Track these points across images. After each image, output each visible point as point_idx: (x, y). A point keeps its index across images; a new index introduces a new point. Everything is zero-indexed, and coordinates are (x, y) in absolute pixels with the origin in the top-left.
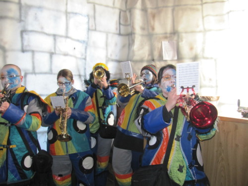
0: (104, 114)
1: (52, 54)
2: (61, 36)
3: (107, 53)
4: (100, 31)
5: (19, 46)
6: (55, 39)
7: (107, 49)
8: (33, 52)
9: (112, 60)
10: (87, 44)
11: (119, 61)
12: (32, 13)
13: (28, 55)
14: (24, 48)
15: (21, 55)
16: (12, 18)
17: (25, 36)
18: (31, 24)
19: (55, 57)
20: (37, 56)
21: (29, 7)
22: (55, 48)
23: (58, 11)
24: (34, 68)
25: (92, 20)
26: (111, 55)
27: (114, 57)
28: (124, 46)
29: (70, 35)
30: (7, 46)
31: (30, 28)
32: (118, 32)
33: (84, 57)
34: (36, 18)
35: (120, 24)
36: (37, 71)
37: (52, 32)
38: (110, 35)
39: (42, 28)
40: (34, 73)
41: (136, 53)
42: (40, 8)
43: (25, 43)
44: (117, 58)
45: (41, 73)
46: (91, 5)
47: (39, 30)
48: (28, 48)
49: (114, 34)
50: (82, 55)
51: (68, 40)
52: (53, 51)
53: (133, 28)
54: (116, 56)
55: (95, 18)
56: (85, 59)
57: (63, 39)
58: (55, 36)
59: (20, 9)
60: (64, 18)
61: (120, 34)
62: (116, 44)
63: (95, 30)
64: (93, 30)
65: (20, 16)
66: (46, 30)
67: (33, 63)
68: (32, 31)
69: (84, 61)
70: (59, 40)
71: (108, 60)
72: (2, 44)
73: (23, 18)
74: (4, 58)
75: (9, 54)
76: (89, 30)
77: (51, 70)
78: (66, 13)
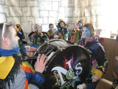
1: (48, 17)
2: (50, 11)
4: (63, 7)
5: (38, 16)
6: (49, 12)
7: (65, 13)
8: (43, 17)
10: (58, 12)
11: (69, 17)
12: (41, 3)
13: (41, 19)
14: (40, 16)
15: (39, 19)
16: (36, 6)
18: (42, 8)
19: (49, 18)
20: (44, 18)
21: (40, 1)
23: (49, 1)
24: (43, 23)
25: (60, 3)
26: (66, 15)
28: (70, 11)
31: (41, 9)
32: (68, 6)
33: (57, 17)
34: (43, 5)
35: (69, 3)
36: (44, 24)
38: (66, 8)
39: (45, 8)
40: (44, 25)
41: (75, 14)
43: (40, 15)
44: (68, 16)
45: (45, 24)
48: (41, 16)
50: (57, 16)
51: (53, 11)
52: (48, 16)
53: (74, 4)
55: (61, 2)
56: (58, 18)
58: (49, 11)
60: (51, 3)
61: (69, 7)
62: (68, 11)
63: (61, 6)
64: (60, 7)
65: (38, 5)
67: (43, 21)
68: (42, 10)
69: (57, 18)
71: (65, 17)
72: (34, 16)
73: (39, 6)
74: (35, 20)
75: (36, 19)
76: (59, 7)
77: (48, 23)
78: (52, 1)
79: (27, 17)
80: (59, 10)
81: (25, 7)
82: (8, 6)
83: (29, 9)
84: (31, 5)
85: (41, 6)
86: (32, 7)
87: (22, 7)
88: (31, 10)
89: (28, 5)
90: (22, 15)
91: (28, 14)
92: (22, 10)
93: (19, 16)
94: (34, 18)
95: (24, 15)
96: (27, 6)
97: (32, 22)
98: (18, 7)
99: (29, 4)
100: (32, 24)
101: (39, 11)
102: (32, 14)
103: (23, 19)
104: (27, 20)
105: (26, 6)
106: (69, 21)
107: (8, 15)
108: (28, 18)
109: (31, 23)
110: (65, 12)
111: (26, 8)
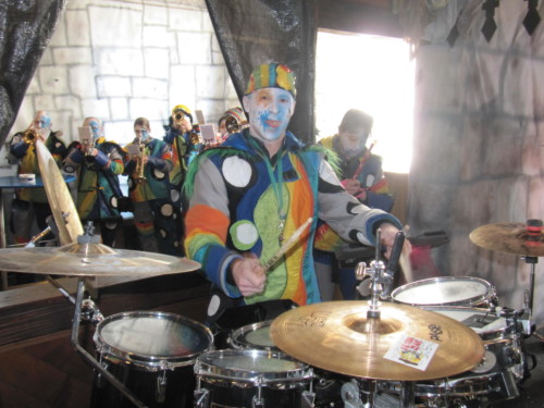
0: (187, 163)
1: (129, 98)
3: (196, 91)
4: (185, 65)
5: (94, 93)
6: (131, 82)
7: (196, 86)
8: (109, 98)
9: (204, 99)
10: (169, 82)
12: (104, 55)
13: (104, 102)
14: (100, 95)
15: (97, 102)
16: (84, 64)
17: (100, 82)
18: (105, 68)
19: (132, 101)
20: (113, 101)
21: (101, 48)
22: (132, 92)
23: (132, 48)
24: (111, 116)
25: (173, 53)
26: (202, 93)
27: (206, 95)
28: (219, 80)
29: (148, 74)
30: (82, 95)
31: (104, 72)
32: (210, 62)
33: (166, 98)
34: (109, 60)
35: (212, 51)
36: (115, 118)
37: (128, 73)
38: (199, 68)
39: (116, 70)
40: (112, 121)
42: (113, 48)
43: (100, 89)
44: (212, 96)
45: (119, 121)
46: (172, 34)
47: (113, 73)
48: (103, 95)
49: (207, 65)
50: (164, 96)
51: (147, 80)
52: (130, 95)
54: (210, 93)
55: (177, 49)
56: (168, 100)
57: (141, 80)
58: (131, 77)
59: (92, 52)
60: (139, 54)
61: (213, 65)
62: (208, 79)
63: (179, 64)
64: (175, 65)
65: (93, 60)
66: (121, 73)
67: (110, 110)
68: (106, 75)
69: (167, 103)
70: (136, 81)
71: (198, 99)
72: (78, 93)
73: (96, 62)
74: (81, 107)
75: (84, 102)
76: (170, 64)
77: (129, 116)
78: (143, 48)
79: (54, 96)
80: (170, 75)
81: (49, 65)
83: (60, 71)
84: (68, 61)
85: (103, 62)
86: (70, 66)
88: (68, 73)
89: (57, 59)
90: (38, 90)
91: (60, 86)
92: (38, 76)
93: (30, 92)
94: (76, 100)
95: (46, 89)
96: (54, 64)
97: (71, 111)
99: (62, 56)
100: (71, 120)
101: (96, 77)
102: (73, 86)
103: (40, 103)
104: (55, 106)
105: (51, 62)
106: (214, 112)
108: (59, 100)
109: (67, 115)
111: (52, 68)
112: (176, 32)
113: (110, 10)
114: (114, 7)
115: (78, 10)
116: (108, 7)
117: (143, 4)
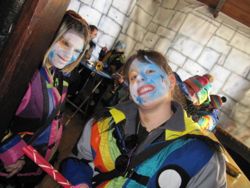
1: (179, 67)
2: (192, 60)
3: (223, 87)
4: (226, 68)
6: (186, 60)
7: (225, 84)
10: (209, 72)
12: (181, 40)
16: (169, 39)
17: (170, 51)
18: (177, 46)
21: (182, 36)
22: (183, 65)
23: (199, 43)
25: (222, 59)
26: (226, 90)
27: (228, 93)
29: (199, 61)
31: (175, 47)
34: (182, 43)
37: (187, 55)
38: (233, 75)
39: (182, 50)
42: (188, 38)
43: (167, 54)
46: (229, 48)
47: (180, 50)
49: (239, 75)
51: (196, 64)
52: (181, 66)
54: (232, 93)
55: (227, 57)
57: (192, 62)
58: (188, 58)
59: (176, 35)
60: (201, 49)
61: (246, 78)
62: (236, 85)
63: (222, 66)
65: (174, 39)
66: (184, 52)
68: (175, 49)
70: (189, 61)
73: (174, 41)
76: (216, 63)
78: (205, 46)
80: (212, 69)
81: (153, 32)
82: (132, 20)
83: (156, 37)
84: (162, 34)
85: (179, 42)
86: (162, 37)
87: (148, 31)
88: (158, 40)
89: (158, 32)
90: (141, 41)
91: (151, 44)
92: (145, 35)
93: (137, 39)
95: (144, 41)
96: (155, 33)
98: (144, 27)
99: (161, 31)
101: (169, 48)
102: (156, 46)
103: (138, 47)
107: (124, 31)
110: (226, 81)
111: (153, 34)
112: (232, 47)
113: (200, 19)
114: (203, 19)
115: (183, 12)
116: (200, 17)
117: (221, 24)
